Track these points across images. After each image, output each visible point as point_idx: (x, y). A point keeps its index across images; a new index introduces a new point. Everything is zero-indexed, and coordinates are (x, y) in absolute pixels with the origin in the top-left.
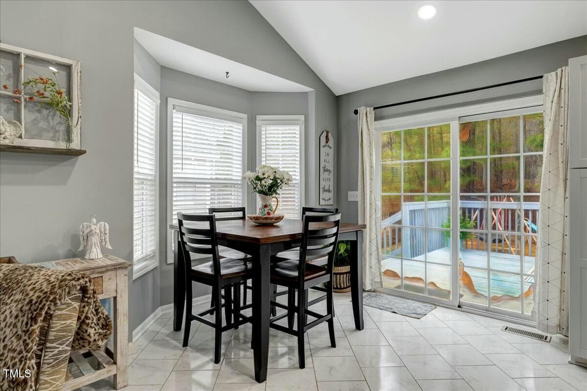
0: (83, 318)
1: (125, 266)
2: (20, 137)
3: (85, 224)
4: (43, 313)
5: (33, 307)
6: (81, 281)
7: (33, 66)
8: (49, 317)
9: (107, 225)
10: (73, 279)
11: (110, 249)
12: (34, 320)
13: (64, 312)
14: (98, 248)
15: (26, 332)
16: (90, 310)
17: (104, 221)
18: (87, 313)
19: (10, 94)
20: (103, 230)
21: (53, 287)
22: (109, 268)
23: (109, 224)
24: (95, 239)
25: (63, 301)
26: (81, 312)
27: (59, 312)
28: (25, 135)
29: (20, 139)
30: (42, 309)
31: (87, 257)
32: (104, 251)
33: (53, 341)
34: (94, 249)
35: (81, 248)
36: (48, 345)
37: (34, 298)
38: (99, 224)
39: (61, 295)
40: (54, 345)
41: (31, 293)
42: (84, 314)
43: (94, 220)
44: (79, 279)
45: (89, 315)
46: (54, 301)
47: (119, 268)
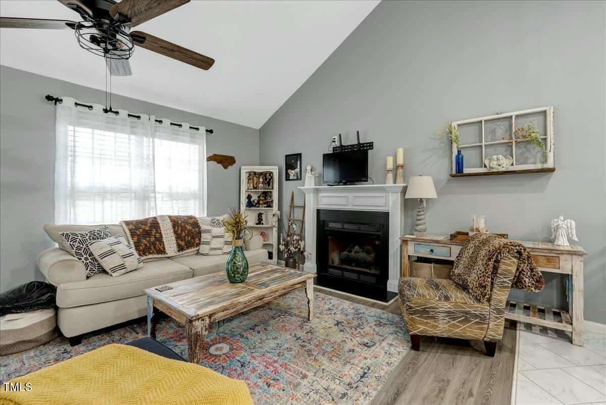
0: (520, 269)
1: (581, 253)
2: (512, 165)
3: (555, 220)
4: (494, 258)
5: (490, 254)
6: (517, 247)
7: (520, 120)
8: (497, 261)
9: (573, 223)
10: (512, 245)
11: (576, 241)
12: (489, 259)
13: (506, 261)
14: (564, 237)
15: (486, 264)
16: (525, 267)
17: (571, 219)
18: (523, 267)
19: (507, 141)
20: (569, 225)
21: (500, 247)
22: (564, 252)
23: (574, 221)
24: (562, 232)
25: (504, 255)
26: (519, 266)
27: (503, 261)
28: (516, 163)
29: (512, 166)
30: (494, 255)
31: (556, 243)
32: (570, 241)
33: (500, 274)
34: (560, 238)
35: (553, 237)
36: (498, 275)
37: (491, 250)
38: (565, 222)
39: (504, 252)
40: (501, 276)
41: (491, 247)
42: (521, 268)
43: (562, 218)
44: (516, 246)
45: (524, 269)
46: (500, 253)
47: (575, 254)
